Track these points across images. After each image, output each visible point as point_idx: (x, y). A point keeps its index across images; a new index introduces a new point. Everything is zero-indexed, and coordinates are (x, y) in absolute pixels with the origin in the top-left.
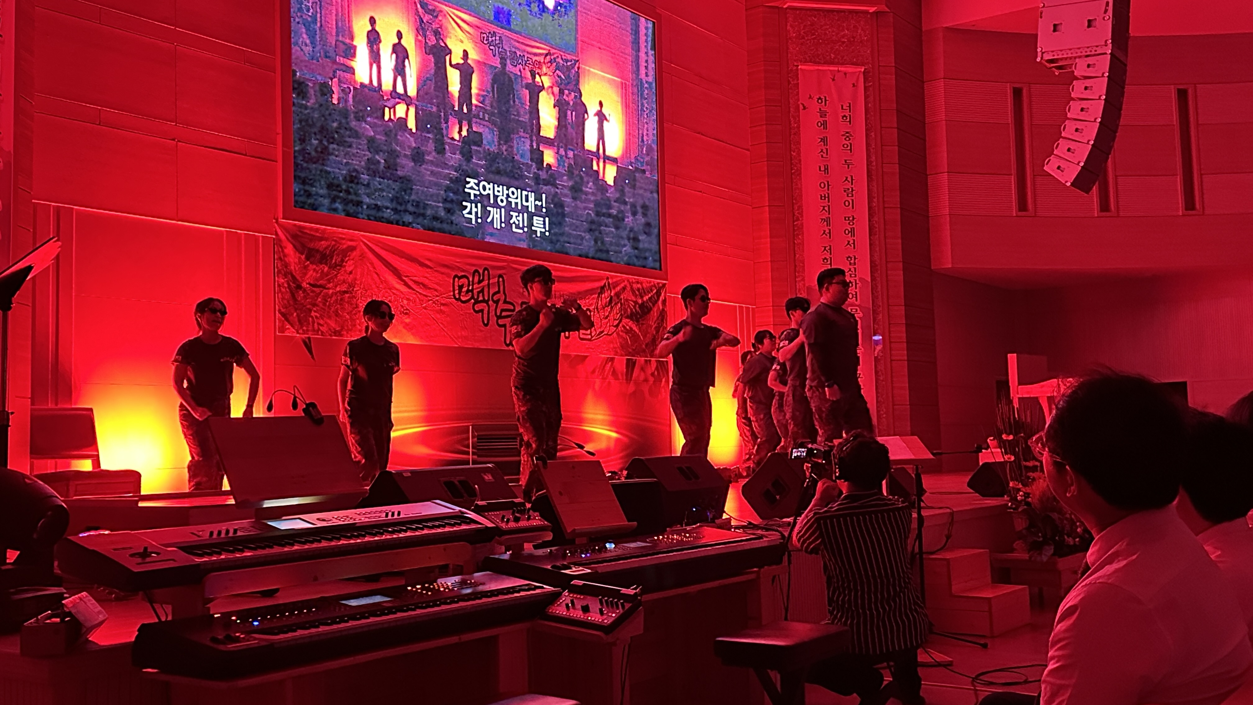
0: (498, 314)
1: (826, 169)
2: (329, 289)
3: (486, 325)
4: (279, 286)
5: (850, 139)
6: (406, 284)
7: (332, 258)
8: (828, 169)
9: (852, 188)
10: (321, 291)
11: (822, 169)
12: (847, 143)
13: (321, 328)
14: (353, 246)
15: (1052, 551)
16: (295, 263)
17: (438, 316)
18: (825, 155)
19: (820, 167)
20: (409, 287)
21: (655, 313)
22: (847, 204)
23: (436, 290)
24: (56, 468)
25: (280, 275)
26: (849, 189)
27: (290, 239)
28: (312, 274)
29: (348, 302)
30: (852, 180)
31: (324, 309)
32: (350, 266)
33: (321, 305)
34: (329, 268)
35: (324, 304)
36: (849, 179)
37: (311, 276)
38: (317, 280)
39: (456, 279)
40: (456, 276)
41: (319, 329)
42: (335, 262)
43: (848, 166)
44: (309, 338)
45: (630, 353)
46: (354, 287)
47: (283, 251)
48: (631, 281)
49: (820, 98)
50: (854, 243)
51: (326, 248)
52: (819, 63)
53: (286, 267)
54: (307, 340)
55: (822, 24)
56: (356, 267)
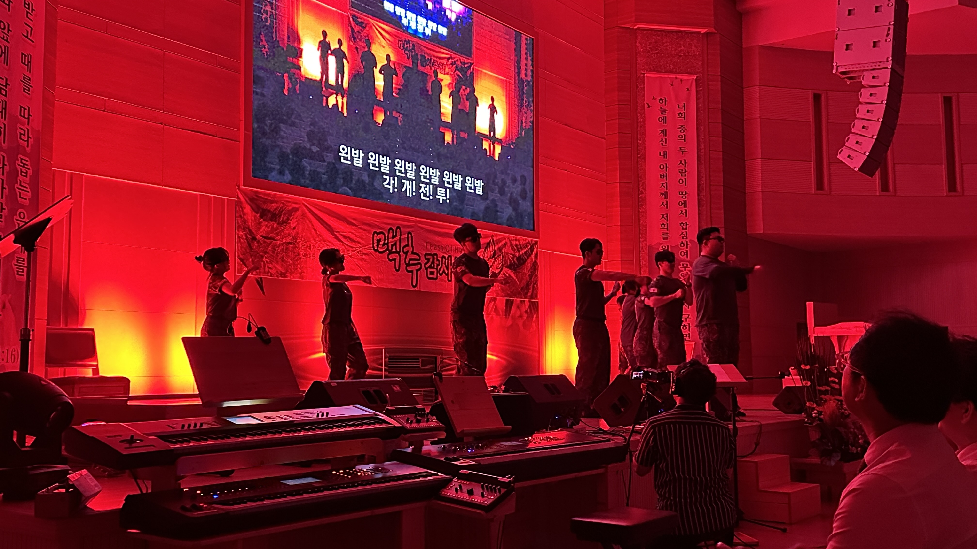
0: (407, 262)
1: (665, 154)
2: (277, 240)
3: (398, 271)
4: (239, 237)
5: (684, 131)
6: (337, 238)
7: (280, 217)
8: (666, 154)
9: (685, 170)
10: (272, 242)
11: (662, 154)
12: (682, 134)
13: (270, 271)
14: (297, 208)
15: (839, 458)
16: (252, 220)
17: (361, 263)
18: (664, 144)
19: (660, 153)
20: (339, 240)
21: (529, 264)
22: (681, 181)
23: (359, 243)
24: (65, 375)
25: (240, 229)
26: (682, 170)
27: (248, 201)
28: (264, 229)
29: (292, 251)
30: (685, 163)
31: (274, 256)
32: (293, 223)
33: (271, 253)
34: (278, 224)
35: (274, 252)
36: (683, 162)
37: (264, 230)
38: (268, 233)
39: (376, 235)
40: (375, 232)
41: (269, 271)
42: (283, 220)
43: (683, 152)
44: (261, 278)
45: (508, 294)
46: (297, 239)
47: (243, 211)
48: (510, 238)
49: (661, 99)
50: (686, 213)
51: (276, 209)
52: (660, 72)
53: (245, 223)
54: (259, 280)
55: (664, 41)
56: (298, 224)
